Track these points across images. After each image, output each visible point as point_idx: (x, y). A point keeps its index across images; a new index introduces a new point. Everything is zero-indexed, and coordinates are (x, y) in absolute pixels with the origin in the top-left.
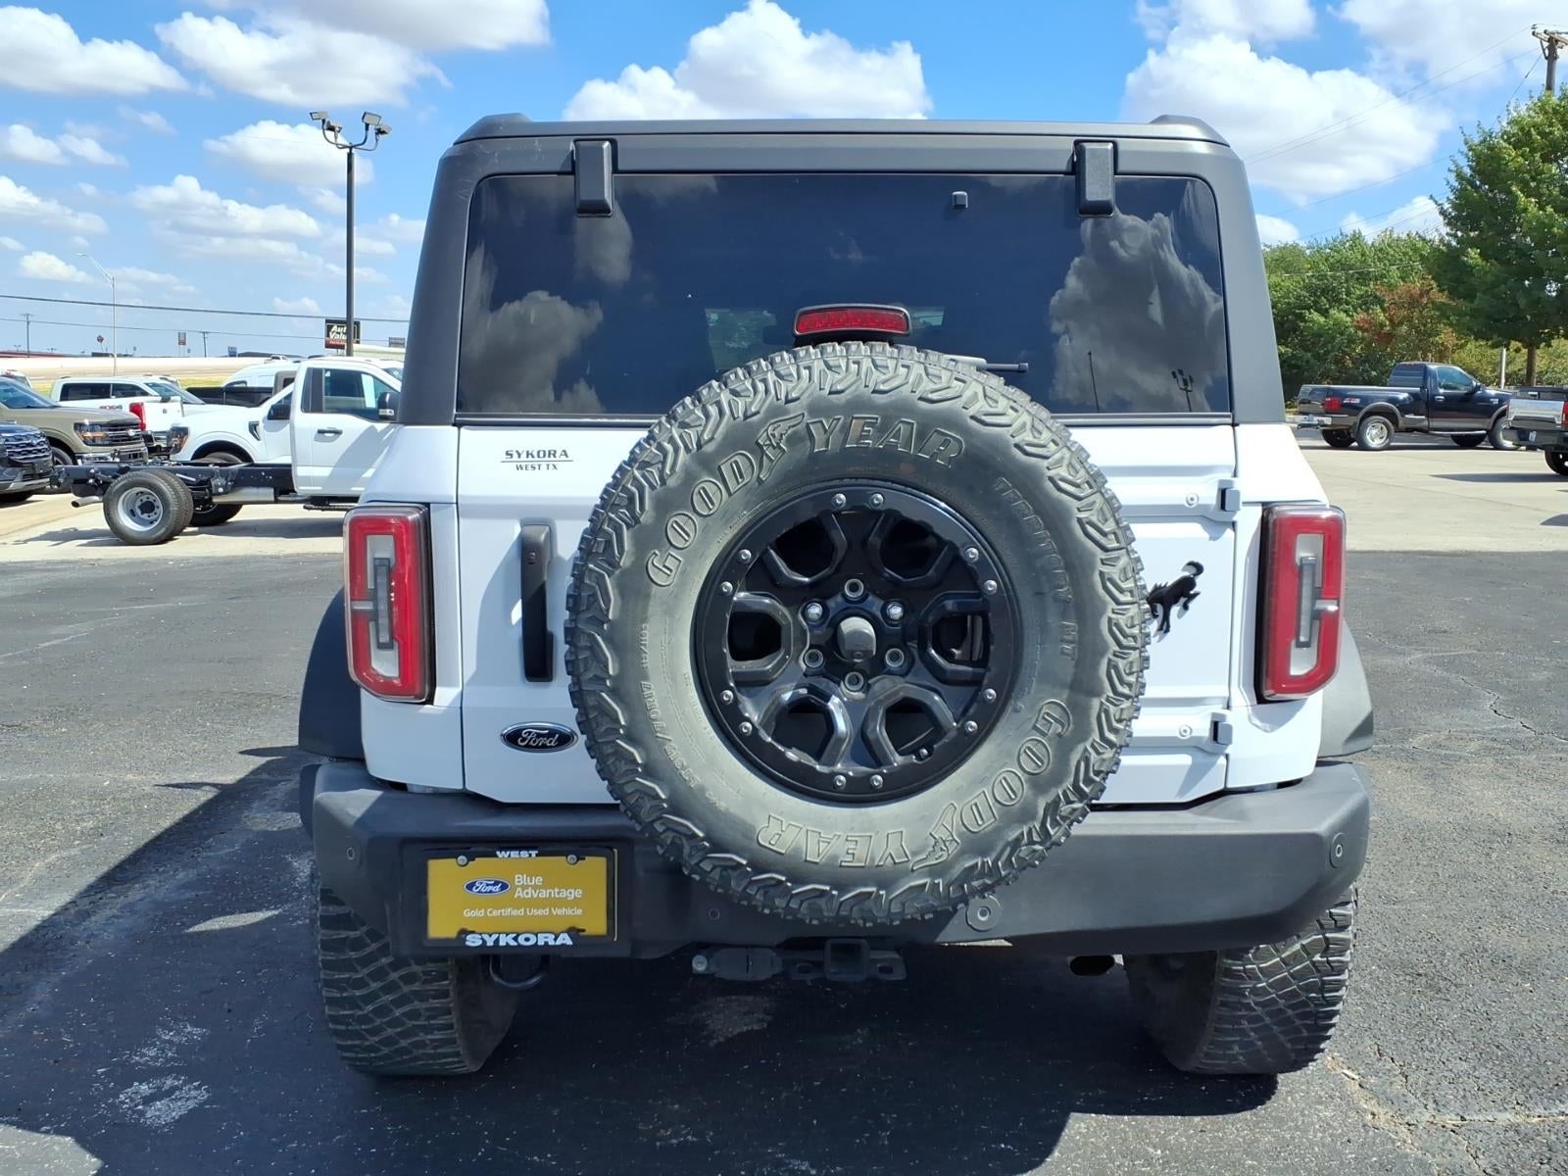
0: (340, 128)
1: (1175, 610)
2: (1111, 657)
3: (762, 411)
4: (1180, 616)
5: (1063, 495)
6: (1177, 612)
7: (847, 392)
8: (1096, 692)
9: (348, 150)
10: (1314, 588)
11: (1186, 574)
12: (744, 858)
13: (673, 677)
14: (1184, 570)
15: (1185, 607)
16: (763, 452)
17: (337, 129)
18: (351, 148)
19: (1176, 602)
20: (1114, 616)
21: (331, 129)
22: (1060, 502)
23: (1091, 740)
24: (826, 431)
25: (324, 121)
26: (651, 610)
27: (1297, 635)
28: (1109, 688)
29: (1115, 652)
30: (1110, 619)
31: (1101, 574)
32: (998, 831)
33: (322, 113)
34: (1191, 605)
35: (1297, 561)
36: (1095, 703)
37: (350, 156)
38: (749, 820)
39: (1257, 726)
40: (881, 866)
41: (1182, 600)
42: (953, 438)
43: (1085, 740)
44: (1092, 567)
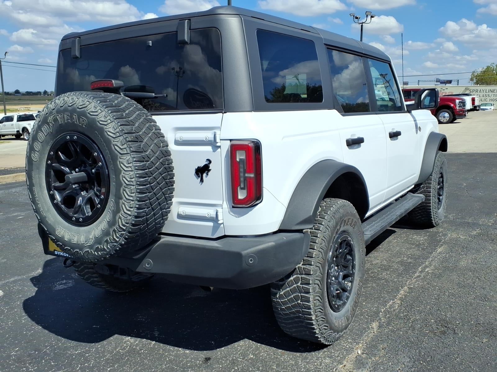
0: (360, 18)
1: (204, 175)
2: (123, 187)
3: (48, 113)
4: (206, 177)
5: (110, 137)
6: (205, 176)
7: (64, 106)
8: (121, 198)
9: (361, 24)
10: (244, 170)
11: (207, 163)
12: (54, 237)
13: (40, 186)
14: (206, 162)
15: (207, 174)
16: (49, 124)
17: (359, 18)
18: (362, 23)
19: (204, 172)
20: (124, 175)
21: (357, 18)
22: (108, 138)
23: (121, 213)
24: (60, 118)
25: (354, 16)
26: (33, 168)
27: (240, 185)
28: (124, 197)
29: (124, 186)
30: (122, 176)
31: (119, 161)
32: (102, 237)
33: (353, 14)
34: (209, 173)
35: (238, 160)
36: (121, 201)
37: (362, 26)
38: (55, 227)
39: (232, 215)
40: (79, 244)
41: (206, 172)
42: (85, 120)
43: (119, 212)
44: (117, 159)
